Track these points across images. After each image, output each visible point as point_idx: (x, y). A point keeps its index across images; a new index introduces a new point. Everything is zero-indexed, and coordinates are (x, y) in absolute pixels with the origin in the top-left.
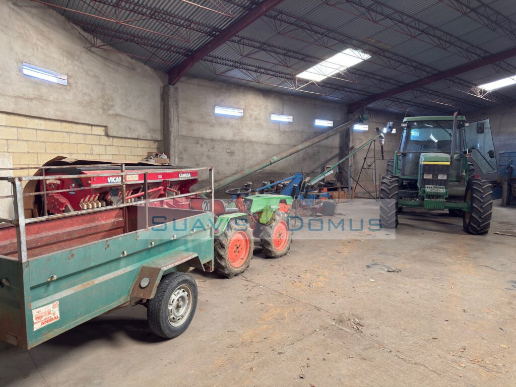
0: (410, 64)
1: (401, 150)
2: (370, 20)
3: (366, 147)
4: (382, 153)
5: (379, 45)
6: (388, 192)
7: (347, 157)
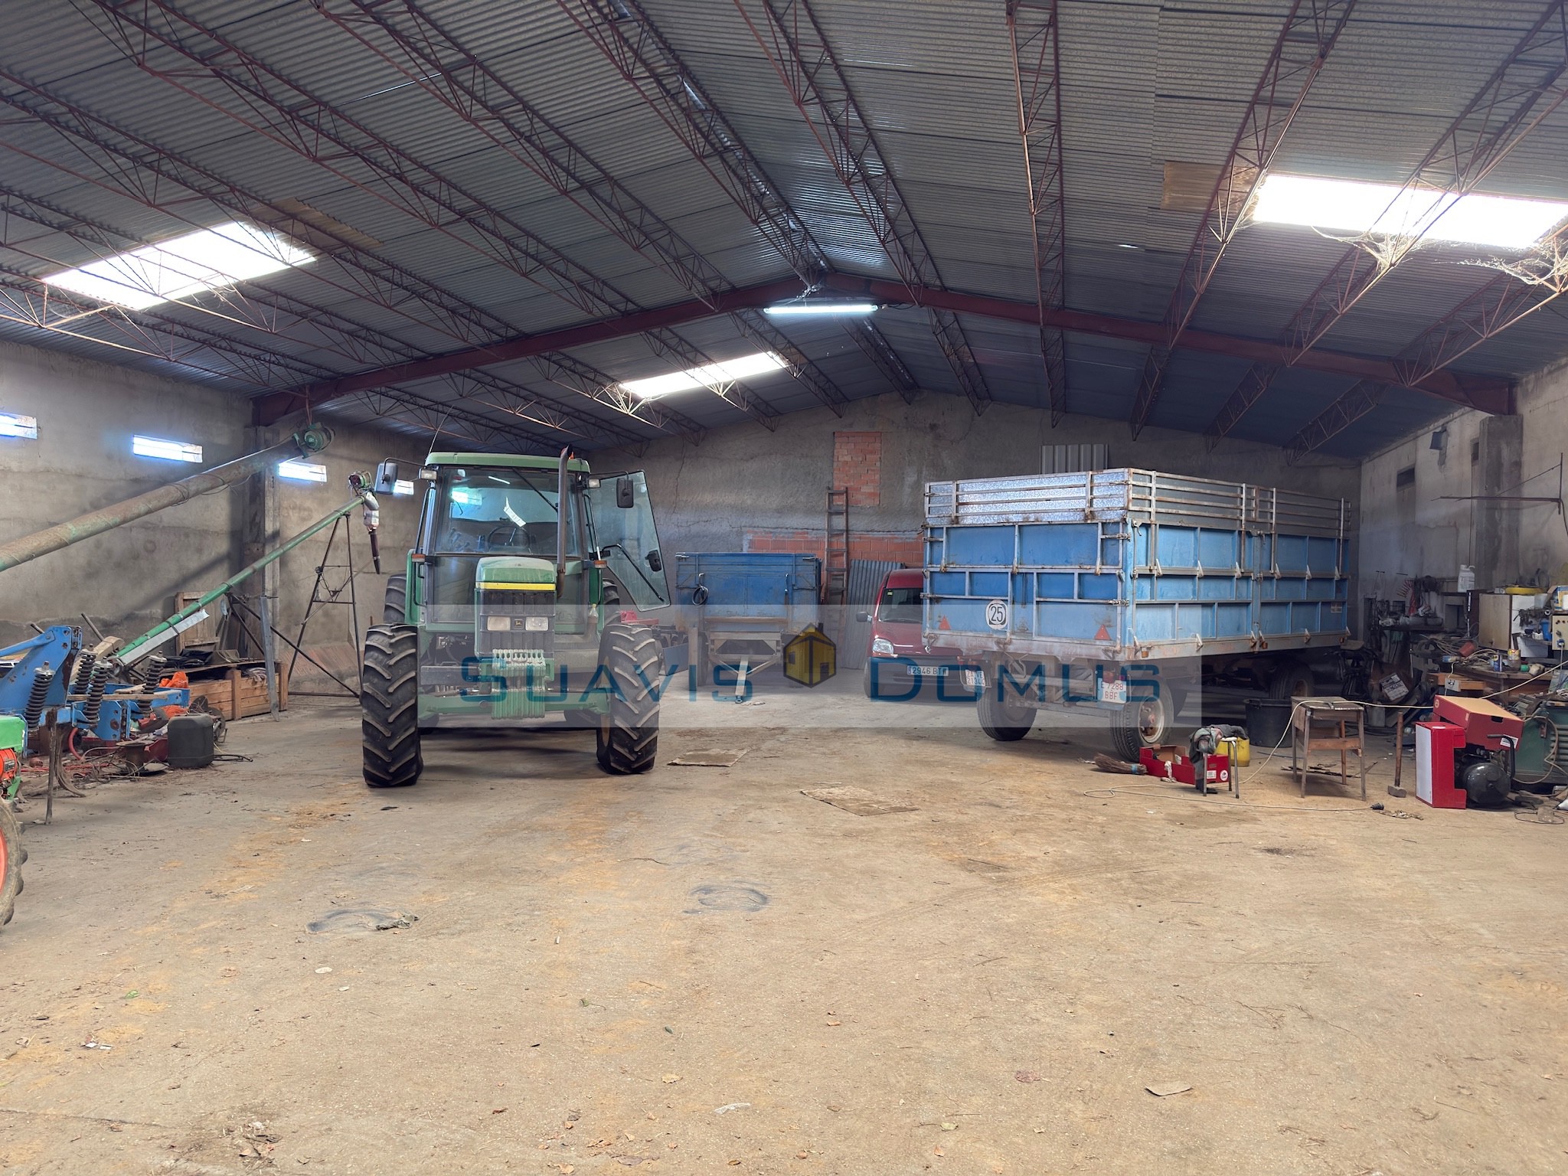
0: (435, 298)
1: (425, 549)
2: (300, 151)
3: (323, 534)
4: (375, 554)
5: (335, 228)
6: (386, 675)
7: (257, 565)
